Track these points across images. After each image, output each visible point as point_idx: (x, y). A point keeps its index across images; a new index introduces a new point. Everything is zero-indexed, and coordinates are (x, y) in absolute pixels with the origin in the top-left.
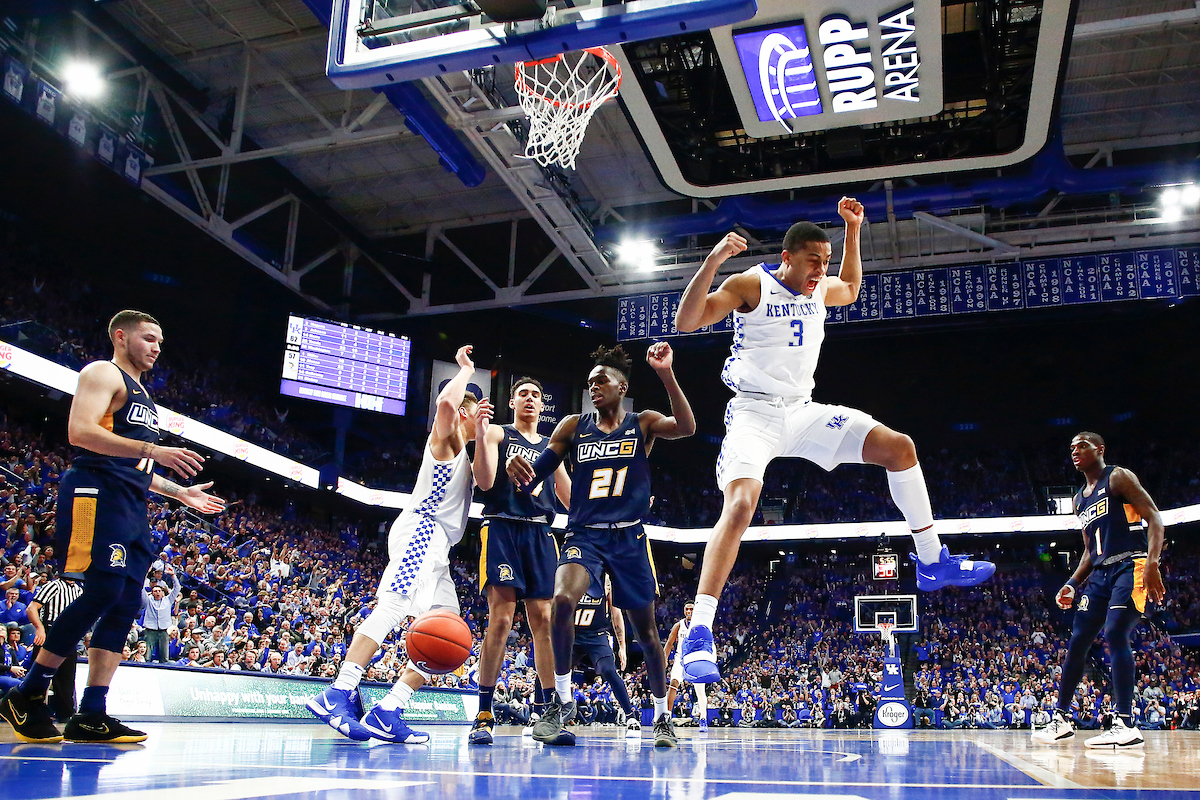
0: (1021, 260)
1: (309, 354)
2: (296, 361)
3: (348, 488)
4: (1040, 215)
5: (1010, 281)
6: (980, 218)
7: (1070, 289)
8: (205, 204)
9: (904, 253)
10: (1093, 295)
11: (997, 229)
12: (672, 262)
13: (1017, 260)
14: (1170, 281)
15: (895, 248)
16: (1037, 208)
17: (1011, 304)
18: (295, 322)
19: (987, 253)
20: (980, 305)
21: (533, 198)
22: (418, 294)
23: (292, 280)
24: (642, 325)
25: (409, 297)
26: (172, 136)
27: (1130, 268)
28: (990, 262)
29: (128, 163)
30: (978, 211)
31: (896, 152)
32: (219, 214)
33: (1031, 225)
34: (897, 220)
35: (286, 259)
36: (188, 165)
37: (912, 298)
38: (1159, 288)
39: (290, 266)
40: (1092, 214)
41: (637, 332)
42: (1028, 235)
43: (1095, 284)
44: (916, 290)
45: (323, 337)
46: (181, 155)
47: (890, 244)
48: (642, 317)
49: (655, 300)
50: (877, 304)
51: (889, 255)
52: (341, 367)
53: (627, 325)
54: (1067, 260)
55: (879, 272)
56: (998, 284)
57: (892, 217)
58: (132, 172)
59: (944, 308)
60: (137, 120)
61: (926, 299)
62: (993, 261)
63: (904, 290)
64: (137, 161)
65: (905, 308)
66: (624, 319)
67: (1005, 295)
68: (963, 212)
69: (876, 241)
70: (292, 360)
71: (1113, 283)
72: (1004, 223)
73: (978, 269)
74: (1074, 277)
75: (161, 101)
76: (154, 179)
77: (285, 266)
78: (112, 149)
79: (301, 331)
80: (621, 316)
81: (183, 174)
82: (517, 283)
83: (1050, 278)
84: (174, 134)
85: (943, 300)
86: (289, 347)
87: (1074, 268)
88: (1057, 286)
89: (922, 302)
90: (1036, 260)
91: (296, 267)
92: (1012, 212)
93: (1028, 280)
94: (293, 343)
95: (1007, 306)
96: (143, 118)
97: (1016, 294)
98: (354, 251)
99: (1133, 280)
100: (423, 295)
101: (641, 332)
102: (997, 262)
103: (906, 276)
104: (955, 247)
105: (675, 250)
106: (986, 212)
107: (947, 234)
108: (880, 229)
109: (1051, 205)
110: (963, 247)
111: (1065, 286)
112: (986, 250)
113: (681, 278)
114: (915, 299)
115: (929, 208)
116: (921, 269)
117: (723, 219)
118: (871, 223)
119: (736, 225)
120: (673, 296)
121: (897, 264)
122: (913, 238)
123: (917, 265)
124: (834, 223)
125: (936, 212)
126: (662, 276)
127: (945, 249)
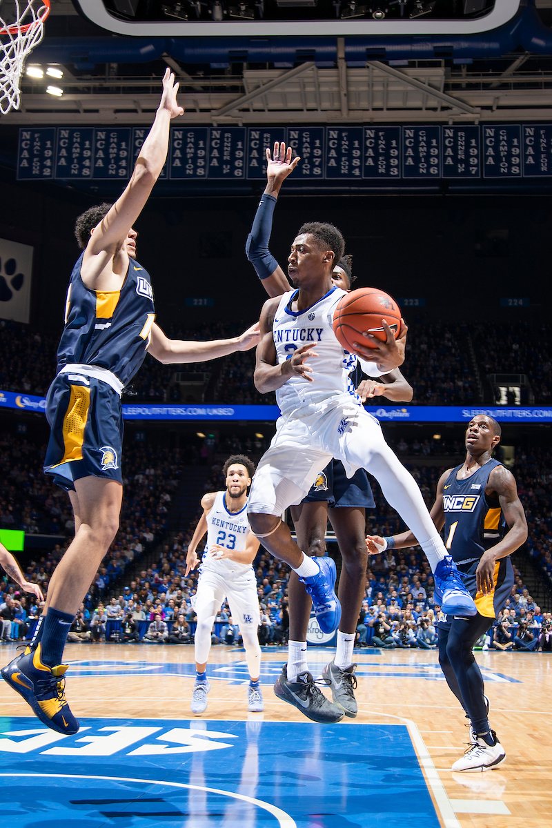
0: (481, 123)
4: (505, 73)
5: (468, 146)
6: (437, 74)
7: (531, 160)
9: (353, 105)
11: (457, 87)
12: (87, 90)
13: (477, 123)
15: (344, 99)
16: (501, 66)
17: (467, 172)
19: (446, 113)
20: (434, 170)
24: (48, 163)
28: (446, 123)
30: (437, 65)
31: (353, 7)
33: (494, 85)
34: (348, 67)
37: (360, 158)
41: (41, 171)
42: (487, 98)
44: (363, 148)
47: (339, 92)
48: (48, 153)
49: (65, 134)
50: (321, 163)
51: (336, 105)
53: (30, 161)
54: (530, 127)
55: (325, 124)
56: (455, 148)
57: (342, 64)
59: (395, 171)
61: (376, 159)
62: (451, 123)
63: (351, 147)
65: (351, 168)
66: (26, 154)
67: (461, 161)
68: (422, 65)
69: (323, 89)
72: (464, 80)
73: (433, 130)
74: (537, 147)
80: (22, 149)
83: (511, 145)
85: (394, 162)
87: (537, 136)
88: (518, 156)
89: (370, 162)
90: (497, 125)
92: (474, 68)
93: (487, 147)
95: (462, 174)
97: (474, 161)
101: (47, 172)
102: (455, 123)
103: (355, 131)
104: (410, 104)
105: (89, 77)
106: (446, 66)
107: (401, 88)
108: (328, 76)
109: (517, 63)
110: (418, 104)
111: (526, 157)
112: (444, 109)
113: (96, 111)
114: (363, 158)
115: (384, 57)
116: (370, 125)
117: (150, 48)
118: (319, 68)
119: (165, 54)
120: (87, 132)
121: (345, 117)
122: (365, 88)
123: (368, 120)
124: (277, 64)
125: (392, 62)
126: (73, 107)
127: (399, 104)
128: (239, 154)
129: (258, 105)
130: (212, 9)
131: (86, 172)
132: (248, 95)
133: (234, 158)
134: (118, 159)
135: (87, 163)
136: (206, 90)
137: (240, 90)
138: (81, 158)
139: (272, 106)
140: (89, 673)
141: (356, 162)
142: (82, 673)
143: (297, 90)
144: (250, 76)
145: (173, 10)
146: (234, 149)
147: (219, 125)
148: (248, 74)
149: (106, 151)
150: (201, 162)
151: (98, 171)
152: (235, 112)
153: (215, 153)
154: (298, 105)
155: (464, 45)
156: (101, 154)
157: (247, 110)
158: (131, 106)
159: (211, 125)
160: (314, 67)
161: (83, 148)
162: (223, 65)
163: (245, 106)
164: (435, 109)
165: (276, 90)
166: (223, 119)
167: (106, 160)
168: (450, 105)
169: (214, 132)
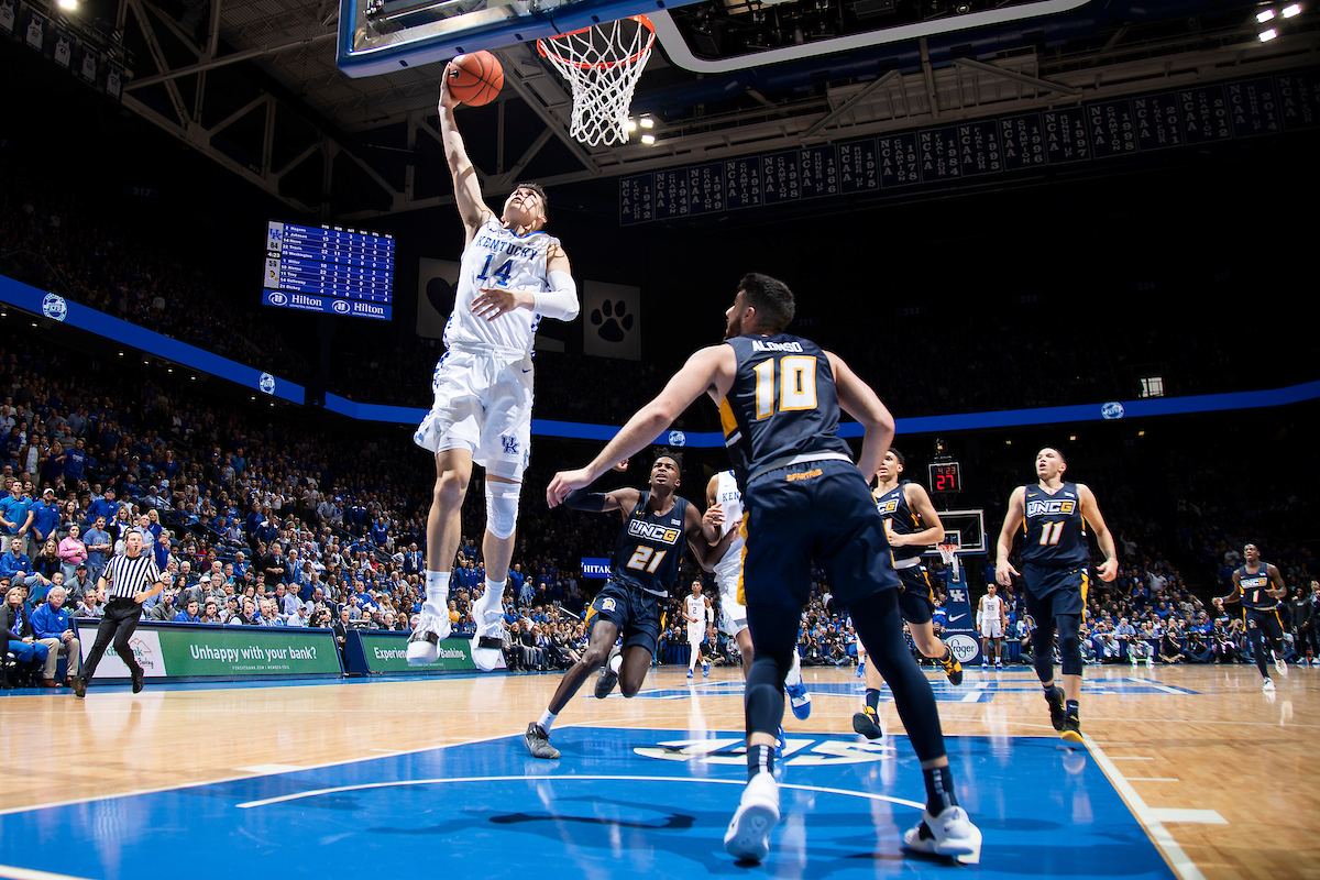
0: (1085, 103)
1: (290, 261)
2: (277, 270)
3: (335, 403)
4: (1103, 49)
5: (1073, 129)
6: (1030, 61)
7: (1146, 133)
8: (182, 113)
9: (944, 104)
10: (1175, 138)
11: (1054, 70)
12: (678, 134)
13: (1079, 103)
14: (1270, 115)
15: (933, 101)
16: (1098, 43)
17: (1076, 155)
18: (275, 226)
19: (1043, 99)
20: (1038, 159)
21: (520, 76)
22: (401, 188)
23: (270, 183)
24: (648, 206)
25: (392, 192)
26: (150, 47)
27: (1218, 103)
28: (1046, 108)
29: (110, 79)
30: (1029, 52)
32: (197, 122)
33: (1093, 63)
34: (933, 69)
35: (264, 163)
36: (167, 78)
37: (957, 157)
38: (1257, 125)
39: (269, 169)
40: (1167, 44)
41: (642, 215)
42: (1087, 76)
43: (1176, 125)
45: (303, 241)
46: (159, 66)
47: (927, 95)
48: (647, 198)
49: (661, 177)
50: (916, 167)
51: (926, 108)
52: (323, 272)
53: (631, 207)
54: (1140, 100)
55: (916, 129)
56: (1059, 133)
57: (927, 67)
58: (113, 88)
59: (996, 165)
60: (117, 36)
61: (973, 156)
63: (946, 147)
64: (117, 77)
65: (949, 168)
66: (626, 201)
67: (1068, 145)
68: (1012, 55)
69: (909, 95)
70: (273, 268)
71: (1200, 123)
72: (1060, 63)
73: (1032, 118)
74: (1150, 118)
75: (140, 15)
76: (134, 93)
77: (263, 169)
78: (94, 67)
79: (281, 237)
80: (623, 198)
81: (162, 84)
82: (507, 169)
83: (1120, 121)
84: (152, 45)
85: (994, 156)
86: (270, 254)
87: (1150, 107)
88: (1131, 131)
89: (968, 159)
90: (1102, 103)
91: (275, 170)
92: (1069, 49)
93: (1094, 127)
94: (275, 249)
95: (1070, 158)
96: (122, 32)
97: (1081, 143)
98: (332, 148)
99: (1224, 118)
100: (407, 190)
101: (647, 215)
102: (1054, 107)
103: (948, 131)
104: (1004, 95)
105: (679, 121)
106: (1038, 52)
107: (993, 81)
108: (914, 80)
109: (1117, 36)
110: (1013, 94)
111: (1140, 131)
112: (1041, 94)
113: (689, 151)
114: (960, 157)
115: (971, 53)
116: (964, 122)
117: (734, 84)
118: (903, 74)
119: (748, 87)
120: (681, 172)
121: (936, 118)
122: (955, 87)
123: (961, 118)
124: (861, 78)
125: (979, 57)
126: (667, 151)
127: (992, 97)
128: (831, 171)
129: (845, 121)
130: (793, 34)
131: (683, 210)
132: (834, 112)
133: (826, 176)
134: (712, 193)
135: (684, 201)
136: (791, 114)
137: (826, 109)
138: (678, 198)
139: (859, 119)
140: (726, 693)
141: (953, 162)
142: (720, 693)
143: (884, 99)
144: (834, 93)
145: (754, 42)
146: (825, 166)
147: (808, 146)
148: (832, 92)
149: (701, 188)
150: (793, 184)
151: (695, 208)
152: (823, 131)
153: (807, 173)
154: (886, 114)
155: (1055, 27)
156: (696, 191)
157: (835, 127)
158: (721, 141)
159: (800, 147)
160: (898, 74)
161: (678, 188)
162: (806, 88)
163: (832, 123)
164: (1031, 97)
165: (861, 103)
166: (811, 139)
167: (702, 196)
168: (1049, 90)
169: (804, 153)
